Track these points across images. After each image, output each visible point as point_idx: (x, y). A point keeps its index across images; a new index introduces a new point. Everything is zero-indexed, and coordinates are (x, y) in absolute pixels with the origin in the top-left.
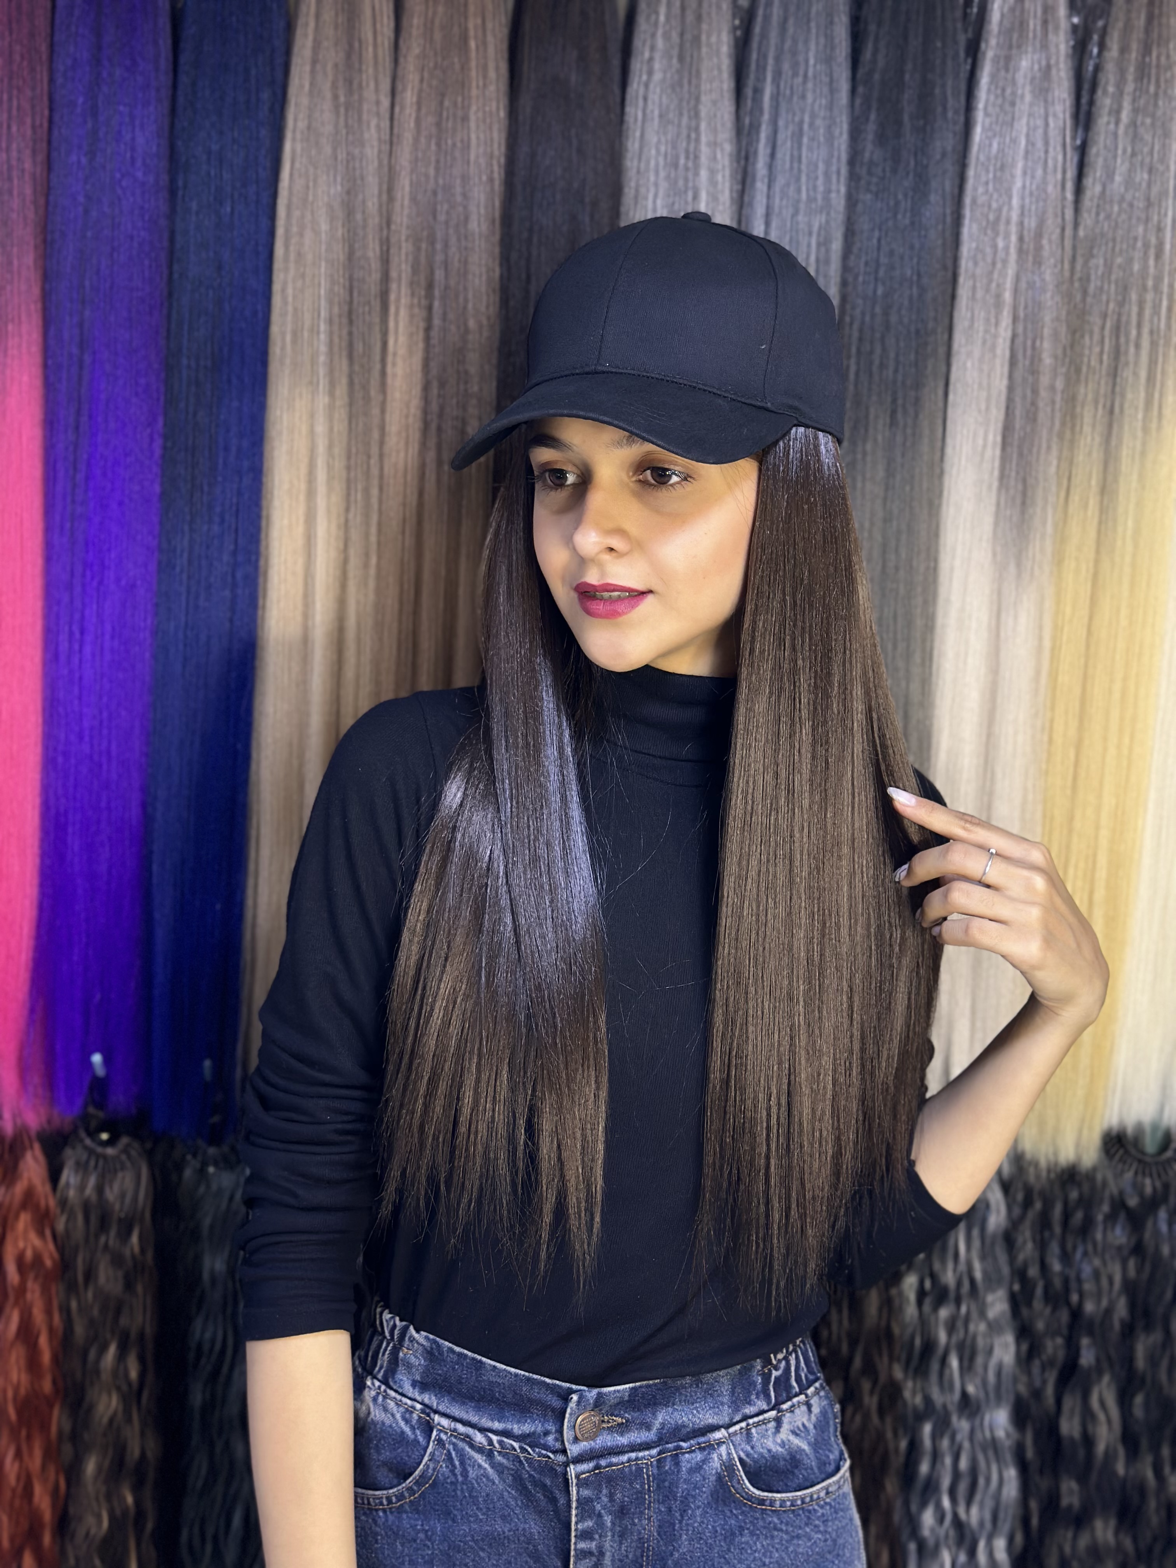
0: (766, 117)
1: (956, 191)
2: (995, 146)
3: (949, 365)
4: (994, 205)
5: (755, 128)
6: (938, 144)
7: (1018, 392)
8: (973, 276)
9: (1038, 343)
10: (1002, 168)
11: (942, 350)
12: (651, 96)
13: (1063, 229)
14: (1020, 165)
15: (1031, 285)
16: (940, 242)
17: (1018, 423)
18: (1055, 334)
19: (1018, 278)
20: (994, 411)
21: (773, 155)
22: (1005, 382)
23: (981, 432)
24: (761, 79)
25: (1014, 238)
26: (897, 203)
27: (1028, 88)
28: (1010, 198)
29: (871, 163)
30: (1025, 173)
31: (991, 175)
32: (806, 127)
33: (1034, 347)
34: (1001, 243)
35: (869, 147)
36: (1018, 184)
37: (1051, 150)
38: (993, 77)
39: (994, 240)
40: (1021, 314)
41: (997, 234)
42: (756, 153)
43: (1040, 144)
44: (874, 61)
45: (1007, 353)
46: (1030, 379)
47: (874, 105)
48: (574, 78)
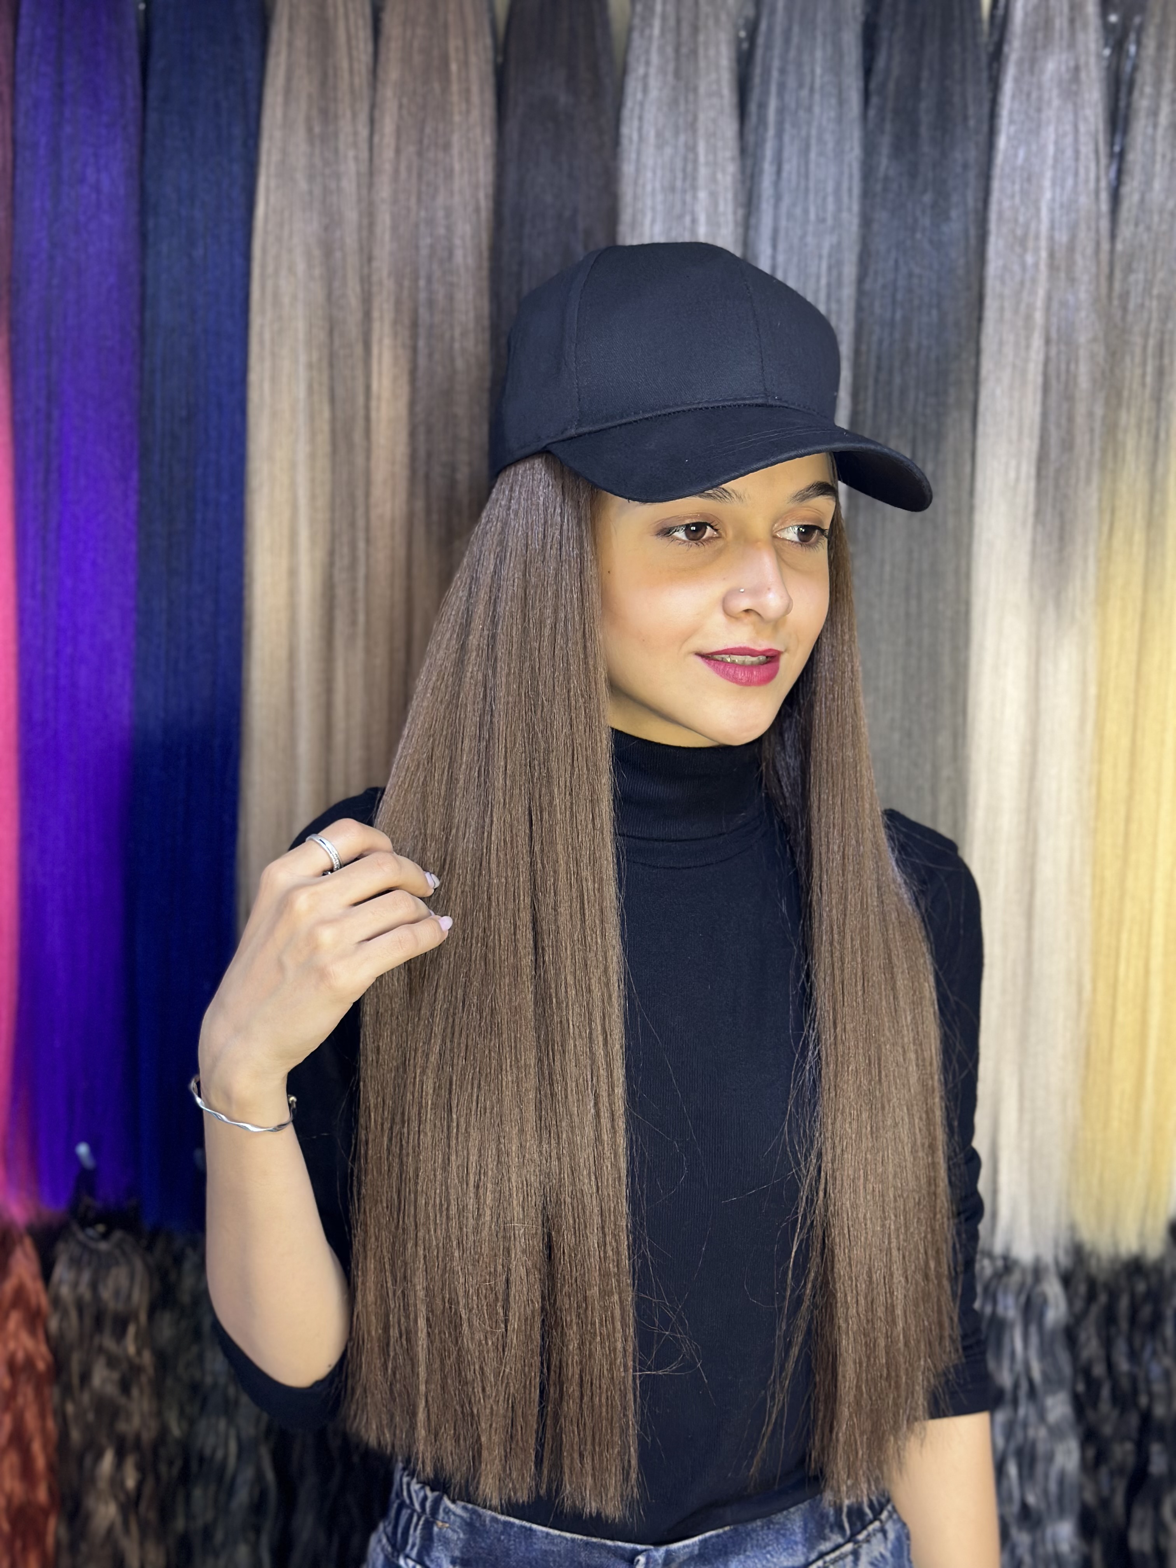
0: (771, 132)
1: (980, 205)
2: (1021, 153)
3: (976, 393)
4: (1021, 219)
5: (760, 143)
6: (958, 155)
7: (1052, 418)
8: (1001, 296)
9: (1072, 367)
10: (1029, 179)
11: (967, 377)
12: (646, 116)
13: (1098, 244)
14: (1049, 174)
15: (1064, 304)
16: (962, 261)
17: (1054, 452)
18: (1092, 356)
19: (1049, 298)
20: (1027, 442)
21: (779, 172)
22: (1038, 409)
23: (1013, 463)
24: (766, 93)
25: (1044, 254)
26: (916, 220)
27: (1055, 92)
28: (1038, 210)
29: (886, 179)
30: (1054, 183)
31: (1017, 187)
32: (813, 141)
33: (1068, 371)
34: (1029, 259)
35: (884, 162)
36: (1048, 195)
37: (1082, 157)
38: (1017, 80)
39: (1022, 257)
40: (1054, 335)
41: (1025, 249)
42: (761, 172)
43: (1069, 153)
44: (888, 69)
45: (1040, 380)
46: (1065, 406)
47: (889, 115)
48: (563, 99)
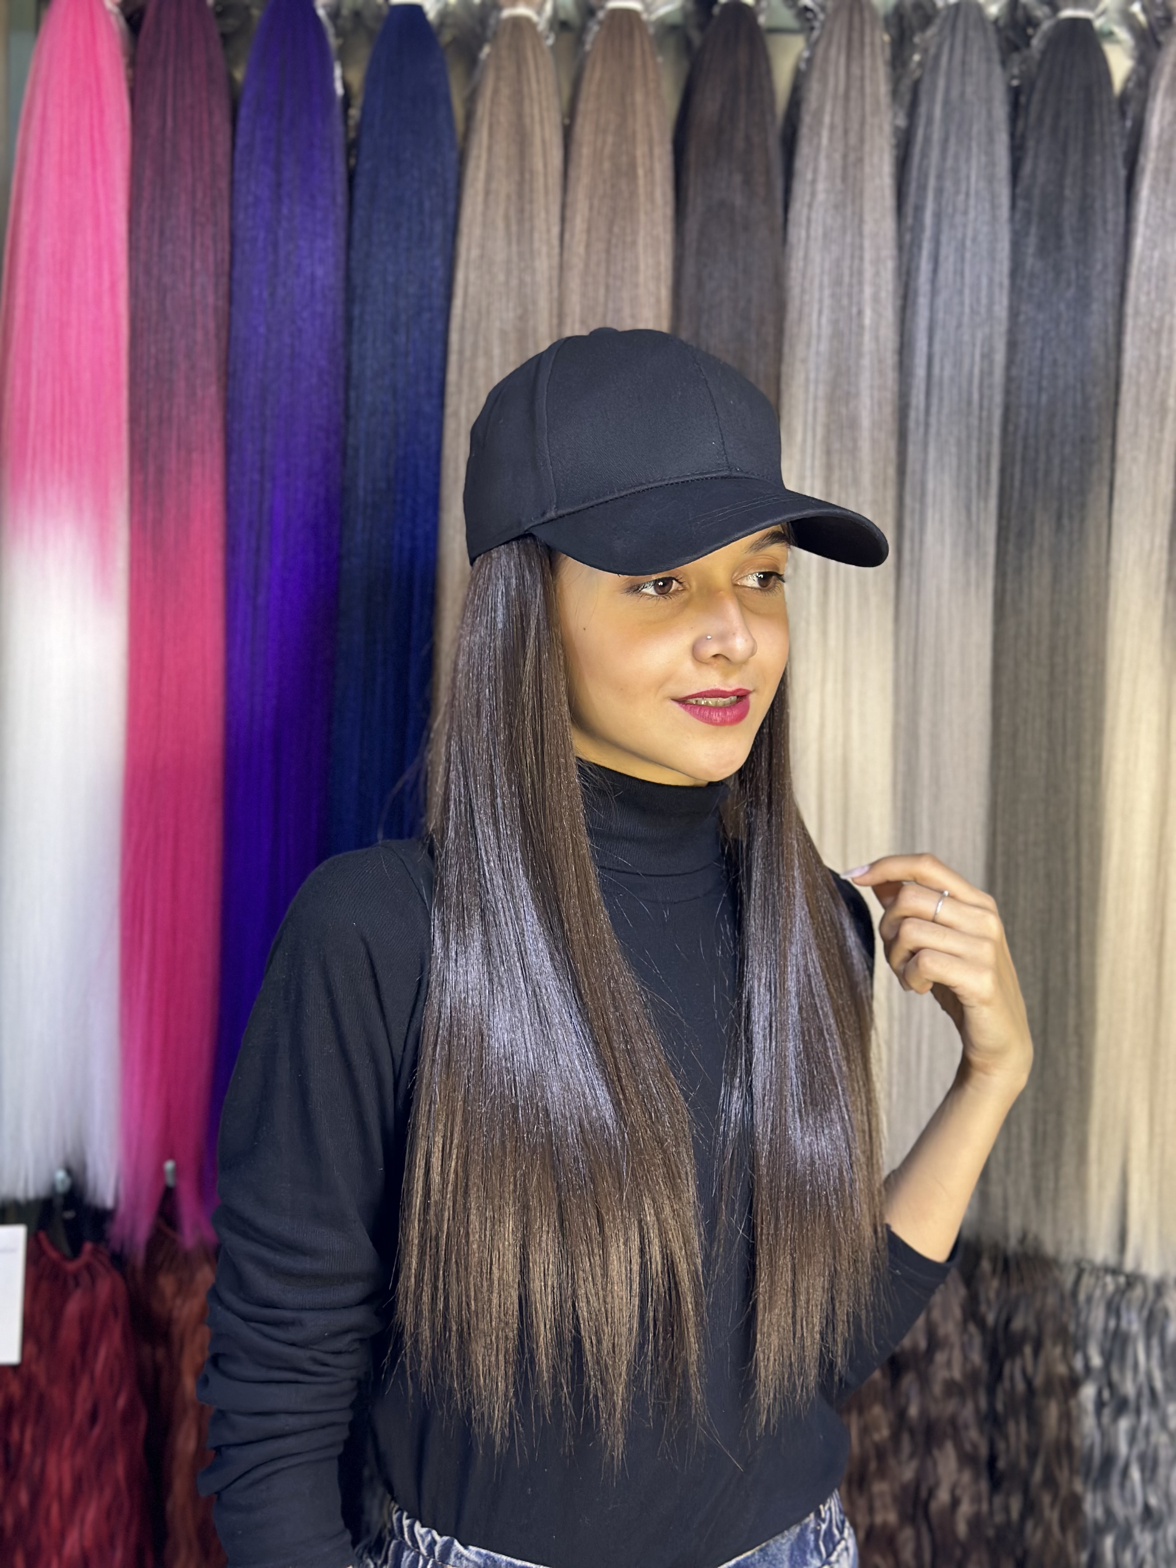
0: (928, 233)
1: (1118, 299)
2: (1157, 254)
3: (1113, 471)
4: (1157, 314)
5: (916, 244)
6: (1099, 256)
8: (1137, 383)
11: (1106, 458)
12: (814, 216)
16: (1102, 351)
20: (1160, 513)
21: (935, 271)
23: (1148, 534)
24: (923, 197)
26: (1060, 314)
29: (1033, 275)
31: (1153, 285)
32: (968, 243)
35: (1031, 259)
38: (1153, 189)
39: (1157, 348)
41: (1160, 341)
42: (918, 268)
44: (1033, 176)
47: (1035, 219)
48: (739, 200)
